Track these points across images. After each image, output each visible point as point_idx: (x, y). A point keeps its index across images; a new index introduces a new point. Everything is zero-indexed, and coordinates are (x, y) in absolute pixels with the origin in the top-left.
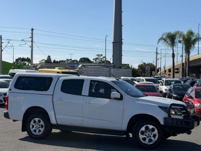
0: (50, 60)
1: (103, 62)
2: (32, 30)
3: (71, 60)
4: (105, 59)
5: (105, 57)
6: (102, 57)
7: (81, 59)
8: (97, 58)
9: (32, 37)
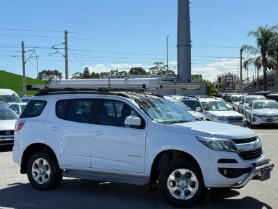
0: (88, 72)
1: (164, 73)
2: (66, 33)
3: (117, 71)
4: (166, 68)
5: (167, 66)
6: (162, 66)
7: (132, 70)
8: (155, 68)
9: (66, 43)
